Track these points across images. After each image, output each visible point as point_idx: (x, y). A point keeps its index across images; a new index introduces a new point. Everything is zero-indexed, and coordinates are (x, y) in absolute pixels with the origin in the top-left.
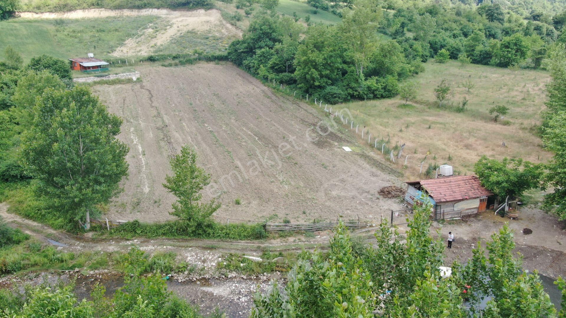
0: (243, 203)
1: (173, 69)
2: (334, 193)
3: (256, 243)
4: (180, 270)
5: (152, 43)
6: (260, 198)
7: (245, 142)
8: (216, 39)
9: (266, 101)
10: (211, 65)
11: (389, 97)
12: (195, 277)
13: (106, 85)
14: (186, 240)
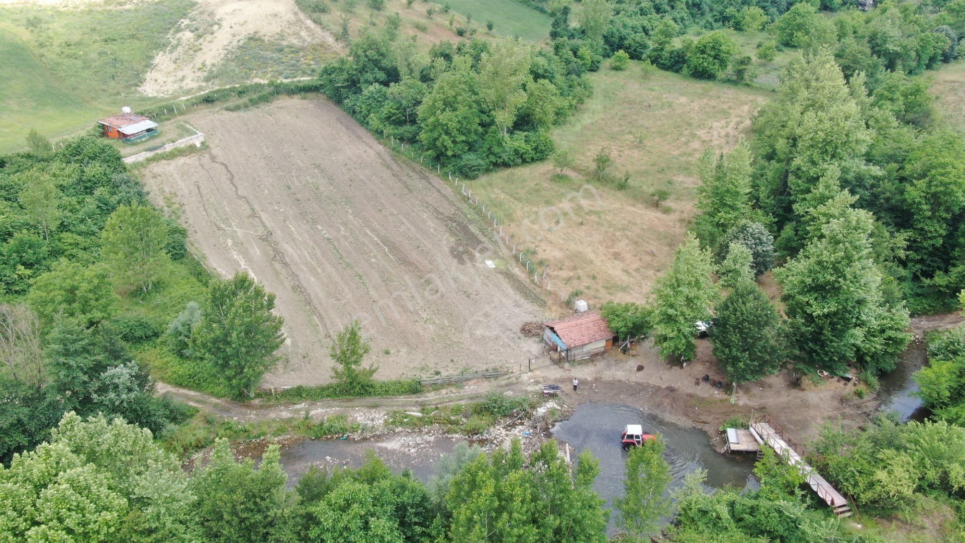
0: (392, 352)
1: (242, 113)
2: (479, 332)
3: (414, 398)
4: (354, 430)
5: (198, 62)
6: (408, 345)
7: (375, 257)
8: (296, 51)
9: (386, 174)
10: (296, 101)
11: (541, 159)
12: (368, 435)
13: (163, 162)
14: (350, 400)
